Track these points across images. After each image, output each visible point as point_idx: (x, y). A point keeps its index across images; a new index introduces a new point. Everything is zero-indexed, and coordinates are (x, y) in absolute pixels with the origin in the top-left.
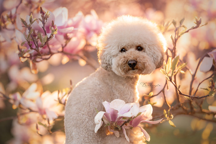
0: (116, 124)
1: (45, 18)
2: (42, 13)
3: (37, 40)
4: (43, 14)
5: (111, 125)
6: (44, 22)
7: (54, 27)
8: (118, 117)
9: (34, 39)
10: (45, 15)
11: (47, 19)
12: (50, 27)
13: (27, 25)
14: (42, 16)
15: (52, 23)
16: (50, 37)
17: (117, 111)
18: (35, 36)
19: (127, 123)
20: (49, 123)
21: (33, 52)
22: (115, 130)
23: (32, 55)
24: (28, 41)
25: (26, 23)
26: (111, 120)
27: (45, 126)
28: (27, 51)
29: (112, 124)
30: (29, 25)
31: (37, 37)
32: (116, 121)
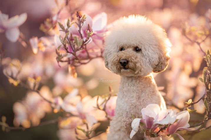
0: (152, 131)
1: (82, 21)
2: (78, 17)
3: (74, 44)
4: (80, 17)
5: (147, 132)
6: (80, 25)
7: (90, 30)
8: (154, 124)
9: (71, 43)
10: (81, 19)
11: (83, 23)
12: (86, 31)
13: (64, 29)
14: (78, 20)
15: (87, 26)
16: (86, 41)
17: (153, 118)
18: (72, 39)
19: (163, 129)
20: (88, 128)
21: (70, 56)
22: (151, 137)
23: (71, 59)
24: (63, 44)
25: (63, 26)
26: (147, 127)
27: (84, 131)
28: (66, 56)
29: (147, 130)
30: (66, 29)
31: (74, 41)
32: (152, 127)
